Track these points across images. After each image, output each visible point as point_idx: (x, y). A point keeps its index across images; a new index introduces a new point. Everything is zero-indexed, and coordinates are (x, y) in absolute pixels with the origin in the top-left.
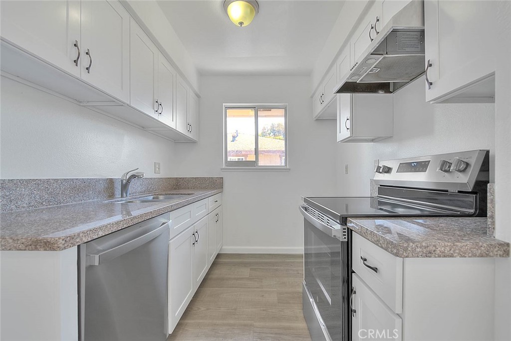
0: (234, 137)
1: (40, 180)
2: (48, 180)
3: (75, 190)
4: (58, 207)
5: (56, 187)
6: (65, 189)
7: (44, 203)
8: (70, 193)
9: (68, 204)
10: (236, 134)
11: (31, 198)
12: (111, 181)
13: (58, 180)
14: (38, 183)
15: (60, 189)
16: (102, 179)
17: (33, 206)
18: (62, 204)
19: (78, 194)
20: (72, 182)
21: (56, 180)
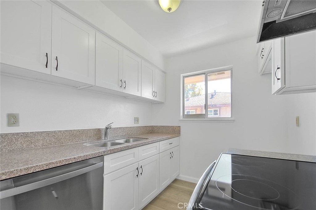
0: (212, 96)
1: (50, 132)
2: (55, 132)
3: (73, 136)
4: (61, 146)
5: (60, 135)
6: (66, 136)
7: (52, 144)
8: (69, 138)
9: (68, 144)
10: (214, 94)
11: (44, 141)
12: (99, 130)
13: (61, 131)
14: (48, 133)
15: (63, 136)
16: (92, 129)
17: (45, 145)
18: (64, 144)
19: (75, 138)
20: (71, 132)
21: (60, 131)
